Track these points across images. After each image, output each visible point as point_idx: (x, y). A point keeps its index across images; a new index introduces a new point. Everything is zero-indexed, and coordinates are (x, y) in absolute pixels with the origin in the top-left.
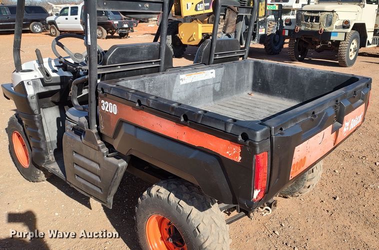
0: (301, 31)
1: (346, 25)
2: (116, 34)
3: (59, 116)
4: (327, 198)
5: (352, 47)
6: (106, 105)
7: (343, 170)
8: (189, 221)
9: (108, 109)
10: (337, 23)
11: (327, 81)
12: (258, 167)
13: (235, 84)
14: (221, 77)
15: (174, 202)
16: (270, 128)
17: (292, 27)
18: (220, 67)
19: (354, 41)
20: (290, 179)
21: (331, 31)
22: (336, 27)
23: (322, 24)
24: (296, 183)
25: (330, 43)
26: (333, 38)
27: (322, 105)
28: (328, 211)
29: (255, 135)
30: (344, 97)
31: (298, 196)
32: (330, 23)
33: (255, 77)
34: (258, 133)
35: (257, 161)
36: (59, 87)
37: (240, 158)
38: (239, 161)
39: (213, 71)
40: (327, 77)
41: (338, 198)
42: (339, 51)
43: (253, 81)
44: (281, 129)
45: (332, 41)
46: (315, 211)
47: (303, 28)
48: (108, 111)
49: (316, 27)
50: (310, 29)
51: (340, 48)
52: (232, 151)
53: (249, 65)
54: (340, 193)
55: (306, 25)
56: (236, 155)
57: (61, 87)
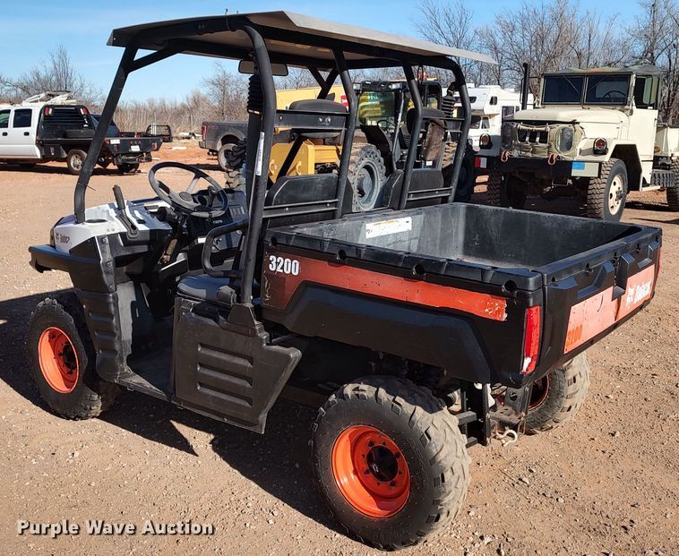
0: (511, 158)
1: (599, 147)
2: (111, 166)
3: (134, 299)
4: (600, 434)
5: (613, 190)
6: (277, 263)
7: (621, 395)
8: (413, 423)
9: (282, 268)
10: (583, 144)
11: (591, 235)
12: (531, 327)
13: (438, 242)
14: (419, 229)
15: (386, 399)
16: (543, 276)
17: (493, 152)
18: (418, 214)
19: (617, 179)
20: (565, 352)
21: (571, 159)
22: (581, 151)
23: (553, 146)
24: (547, 404)
25: (570, 181)
26: (576, 173)
27: (599, 256)
28: (603, 452)
29: (527, 282)
30: (625, 249)
31: (552, 427)
32: (568, 145)
33: (467, 232)
34: (531, 280)
35: (529, 316)
36: (144, 249)
37: (505, 316)
38: (503, 320)
39: (409, 219)
40: (592, 228)
41: (618, 434)
42: (589, 197)
43: (465, 239)
44: (553, 280)
45: (573, 178)
46: (583, 452)
47: (516, 154)
48: (281, 271)
49: (542, 152)
50: (530, 155)
51: (590, 192)
52: (493, 306)
53: (458, 212)
54: (619, 427)
55: (521, 148)
56: (499, 312)
57: (149, 248)
